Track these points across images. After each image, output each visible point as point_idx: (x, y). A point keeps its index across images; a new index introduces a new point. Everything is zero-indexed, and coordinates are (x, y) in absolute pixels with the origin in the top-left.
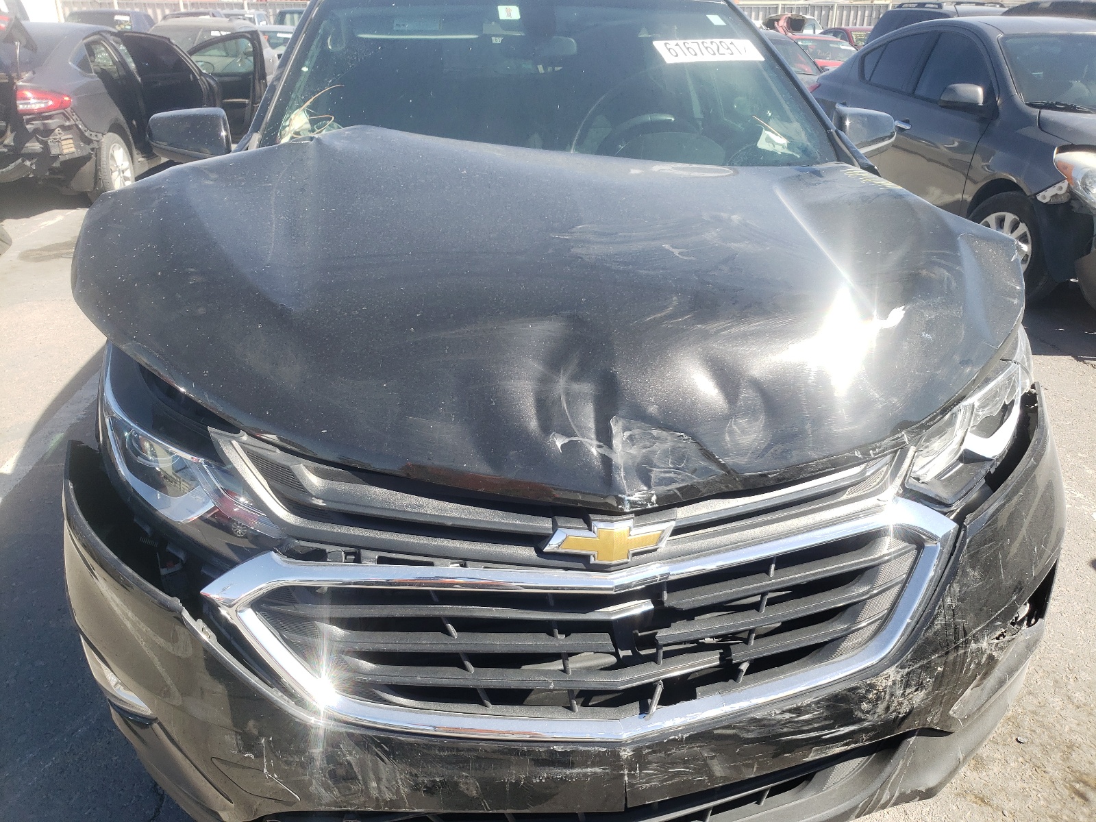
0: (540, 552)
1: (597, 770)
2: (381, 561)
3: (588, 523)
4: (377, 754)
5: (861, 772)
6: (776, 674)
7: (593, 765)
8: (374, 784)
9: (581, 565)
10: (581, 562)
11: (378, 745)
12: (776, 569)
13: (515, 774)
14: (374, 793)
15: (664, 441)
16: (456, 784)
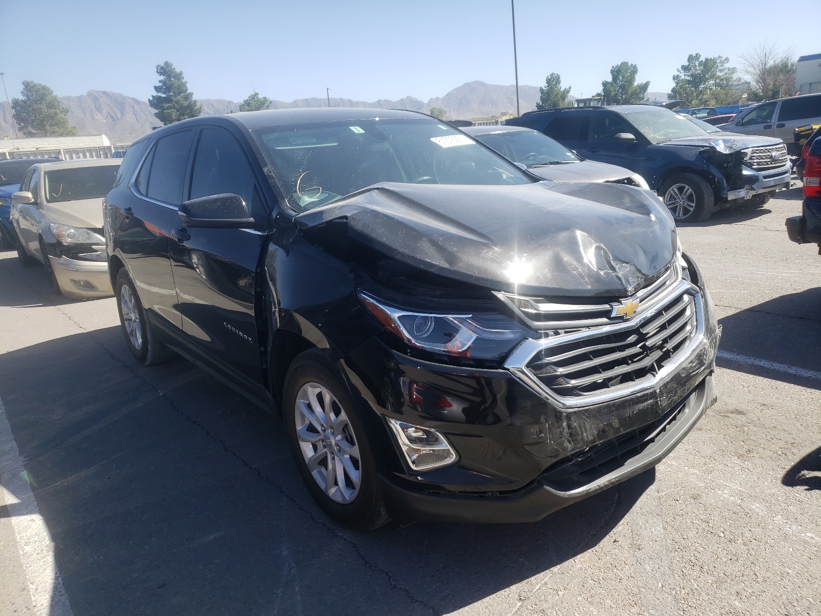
0: (609, 318)
1: (651, 401)
2: (566, 332)
3: (620, 302)
4: (584, 419)
5: (697, 398)
6: (678, 353)
7: (650, 400)
8: (585, 434)
9: (621, 321)
10: (621, 319)
11: (584, 414)
12: (665, 312)
13: (628, 412)
14: (585, 438)
15: (626, 268)
16: (611, 423)
